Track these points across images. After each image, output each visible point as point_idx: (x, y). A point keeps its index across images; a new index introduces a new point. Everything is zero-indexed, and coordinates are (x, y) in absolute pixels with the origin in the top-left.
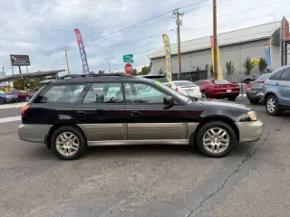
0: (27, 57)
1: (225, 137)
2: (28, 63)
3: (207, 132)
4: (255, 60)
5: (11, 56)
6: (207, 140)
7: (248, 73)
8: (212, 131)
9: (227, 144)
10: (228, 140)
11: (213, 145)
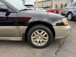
1: (46, 36)
3: (34, 33)
4: (64, 4)
6: (34, 37)
7: (61, 8)
8: (37, 31)
9: (47, 40)
10: (47, 38)
11: (38, 41)
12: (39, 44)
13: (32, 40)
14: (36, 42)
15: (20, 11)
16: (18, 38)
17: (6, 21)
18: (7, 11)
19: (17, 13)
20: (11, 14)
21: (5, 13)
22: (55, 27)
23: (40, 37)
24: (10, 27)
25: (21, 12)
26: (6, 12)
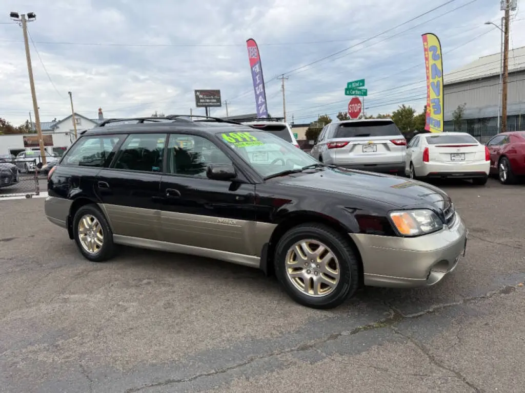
0: (217, 93)
1: (332, 265)
2: (218, 104)
5: (196, 91)
6: (294, 263)
8: (304, 245)
9: (335, 282)
10: (337, 272)
11: (306, 278)
12: (311, 293)
13: (290, 271)
14: (302, 280)
15: (265, 180)
16: (248, 258)
17: (239, 206)
18: (232, 179)
19: (255, 184)
20: (243, 186)
21: (229, 183)
22: (358, 240)
23: (313, 265)
24: (235, 221)
25: (267, 181)
26: (232, 181)
